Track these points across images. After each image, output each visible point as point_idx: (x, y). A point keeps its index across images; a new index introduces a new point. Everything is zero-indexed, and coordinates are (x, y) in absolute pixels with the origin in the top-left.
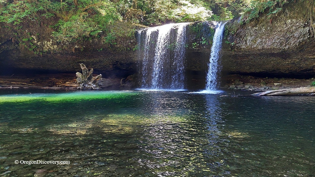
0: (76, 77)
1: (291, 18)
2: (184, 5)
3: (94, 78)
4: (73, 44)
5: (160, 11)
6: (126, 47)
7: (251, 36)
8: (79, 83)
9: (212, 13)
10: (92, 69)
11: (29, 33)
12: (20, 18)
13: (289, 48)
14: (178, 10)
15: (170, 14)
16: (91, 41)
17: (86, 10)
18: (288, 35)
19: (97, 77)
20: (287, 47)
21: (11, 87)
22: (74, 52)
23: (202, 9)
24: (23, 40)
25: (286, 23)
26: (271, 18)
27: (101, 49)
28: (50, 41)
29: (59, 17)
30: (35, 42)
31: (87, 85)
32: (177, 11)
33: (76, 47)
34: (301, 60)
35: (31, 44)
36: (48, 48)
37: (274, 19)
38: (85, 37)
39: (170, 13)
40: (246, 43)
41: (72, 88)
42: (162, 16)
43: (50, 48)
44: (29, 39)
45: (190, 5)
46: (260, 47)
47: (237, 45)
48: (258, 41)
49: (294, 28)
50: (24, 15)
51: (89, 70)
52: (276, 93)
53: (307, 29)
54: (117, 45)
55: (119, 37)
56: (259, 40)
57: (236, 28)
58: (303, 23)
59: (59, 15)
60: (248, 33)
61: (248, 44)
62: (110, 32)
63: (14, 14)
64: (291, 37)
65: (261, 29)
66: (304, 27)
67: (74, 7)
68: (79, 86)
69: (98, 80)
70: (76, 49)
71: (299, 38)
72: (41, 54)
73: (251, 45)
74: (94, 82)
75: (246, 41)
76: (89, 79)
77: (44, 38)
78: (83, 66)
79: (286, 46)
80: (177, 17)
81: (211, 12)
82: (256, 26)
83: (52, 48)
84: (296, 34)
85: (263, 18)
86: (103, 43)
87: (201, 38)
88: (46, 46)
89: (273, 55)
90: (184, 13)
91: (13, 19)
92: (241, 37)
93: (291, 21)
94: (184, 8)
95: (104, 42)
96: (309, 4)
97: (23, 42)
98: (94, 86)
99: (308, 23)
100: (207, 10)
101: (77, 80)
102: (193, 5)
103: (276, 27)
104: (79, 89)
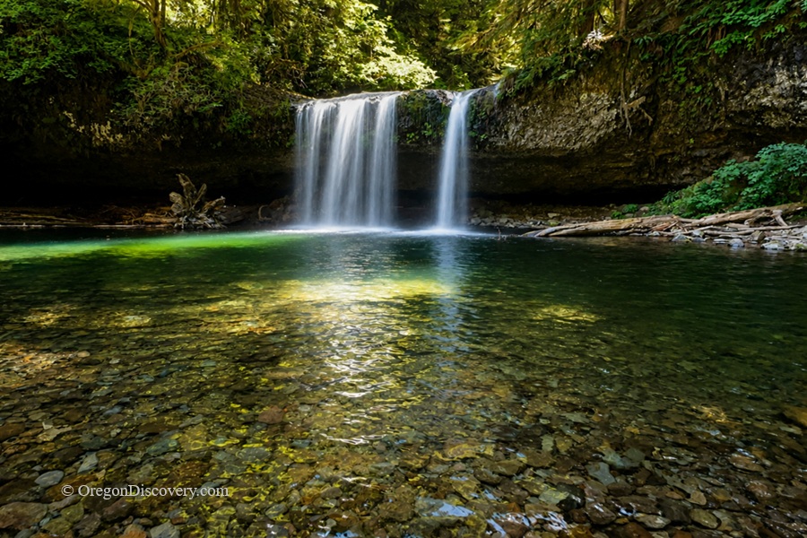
0: (171, 204)
1: (589, 90)
2: (385, 55)
3: (207, 205)
4: (157, 130)
5: (335, 65)
6: (271, 139)
7: (517, 122)
8: (179, 216)
9: (436, 75)
10: (204, 187)
11: (56, 106)
12: (38, 70)
13: (581, 146)
14: (372, 64)
15: (356, 74)
16: (196, 125)
17: (184, 58)
18: (582, 123)
19: (214, 203)
20: (577, 146)
21: (24, 225)
22: (160, 149)
23: (418, 65)
24: (45, 120)
25: (578, 101)
26: (553, 89)
27: (219, 144)
28: (105, 124)
29: (125, 71)
30: (73, 125)
31: (194, 220)
32: (371, 67)
33: (165, 137)
34: (597, 170)
35: (63, 129)
36: (102, 139)
37: (560, 90)
38: (183, 117)
39: (357, 71)
40: (507, 137)
41: (162, 226)
42: (341, 77)
43: (108, 141)
44: (58, 119)
45: (393, 55)
46: (531, 145)
47: (491, 140)
48: (530, 133)
49: (592, 109)
50: (47, 62)
51: (198, 188)
52: (564, 232)
53: (614, 112)
54: (252, 134)
55: (256, 118)
56: (530, 131)
57: (490, 107)
58: (608, 100)
59: (125, 66)
60: (510, 117)
61: (511, 138)
62: (237, 106)
63: (22, 61)
64: (587, 126)
65: (535, 110)
66: (609, 109)
67: (156, 51)
68: (178, 221)
69: (217, 208)
70: (164, 142)
71: (598, 130)
72: (87, 152)
73: (516, 142)
74: (210, 213)
75: (506, 133)
76: (199, 206)
77: (93, 119)
78: (185, 180)
79: (575, 144)
80: (371, 80)
81: (434, 72)
82: (526, 104)
83: (112, 140)
84: (595, 122)
85: (540, 88)
86: (221, 129)
87: (423, 124)
88: (98, 136)
89: (550, 160)
90: (385, 72)
91: (20, 72)
92: (498, 124)
93: (588, 95)
94: (383, 61)
95: (224, 127)
96: (620, 65)
97: (44, 125)
98: (210, 220)
99: (616, 101)
100: (425, 67)
101: (173, 207)
102: (400, 57)
103: (561, 106)
104: (179, 228)
